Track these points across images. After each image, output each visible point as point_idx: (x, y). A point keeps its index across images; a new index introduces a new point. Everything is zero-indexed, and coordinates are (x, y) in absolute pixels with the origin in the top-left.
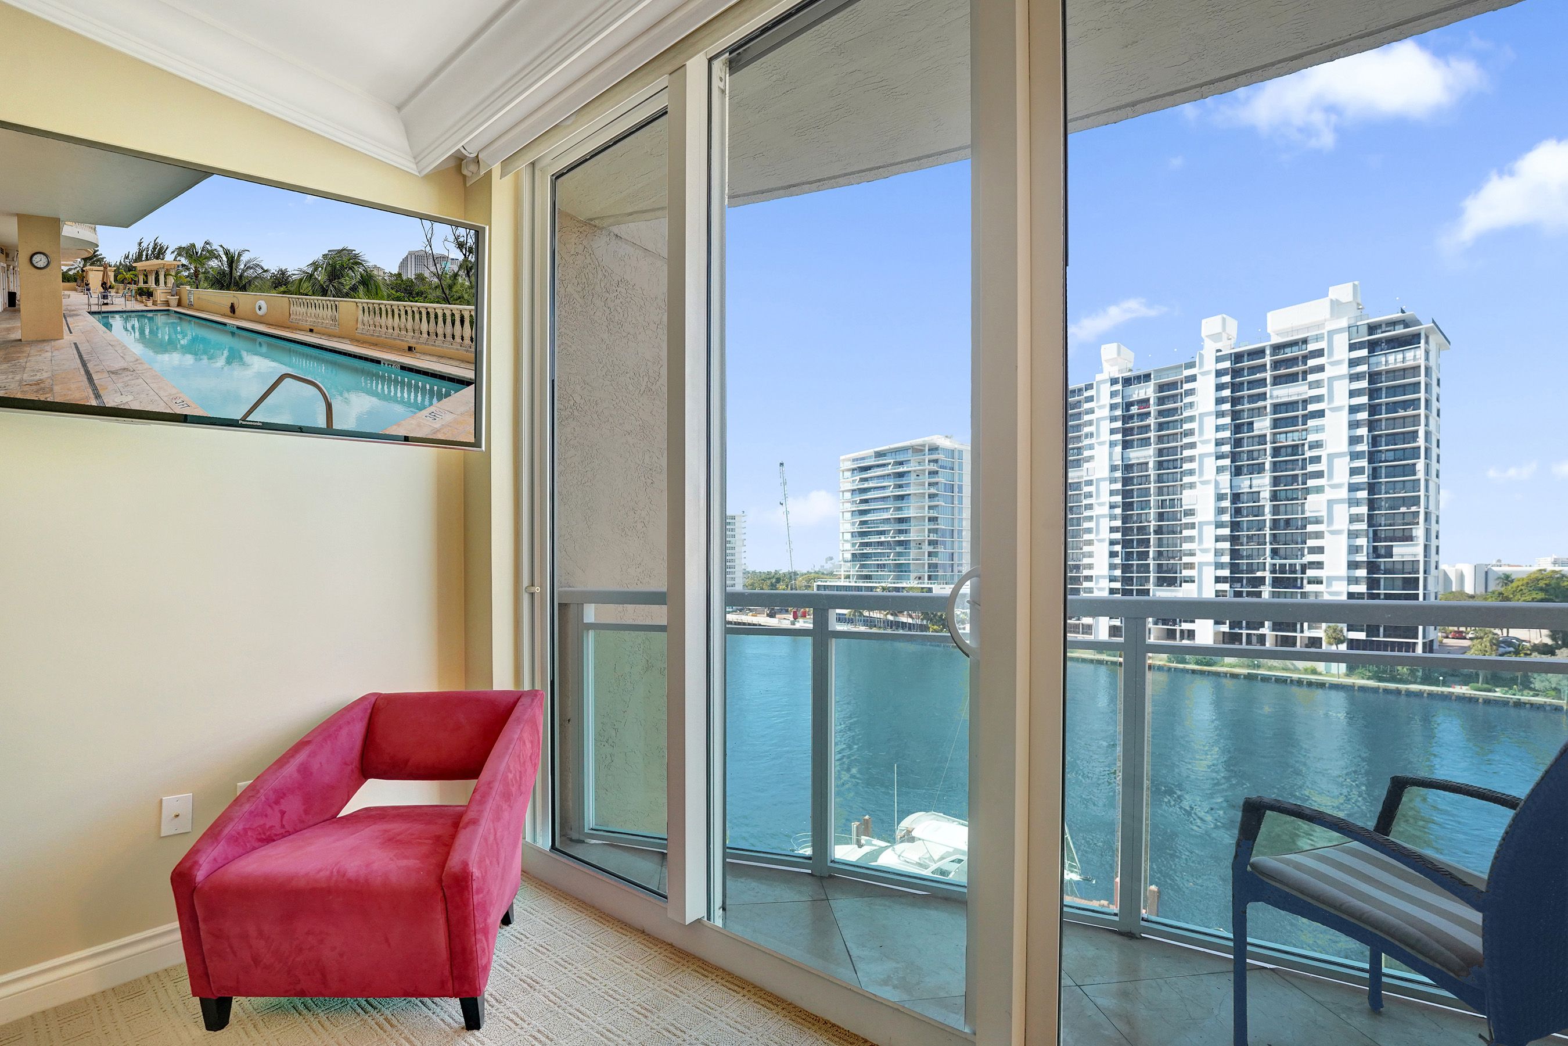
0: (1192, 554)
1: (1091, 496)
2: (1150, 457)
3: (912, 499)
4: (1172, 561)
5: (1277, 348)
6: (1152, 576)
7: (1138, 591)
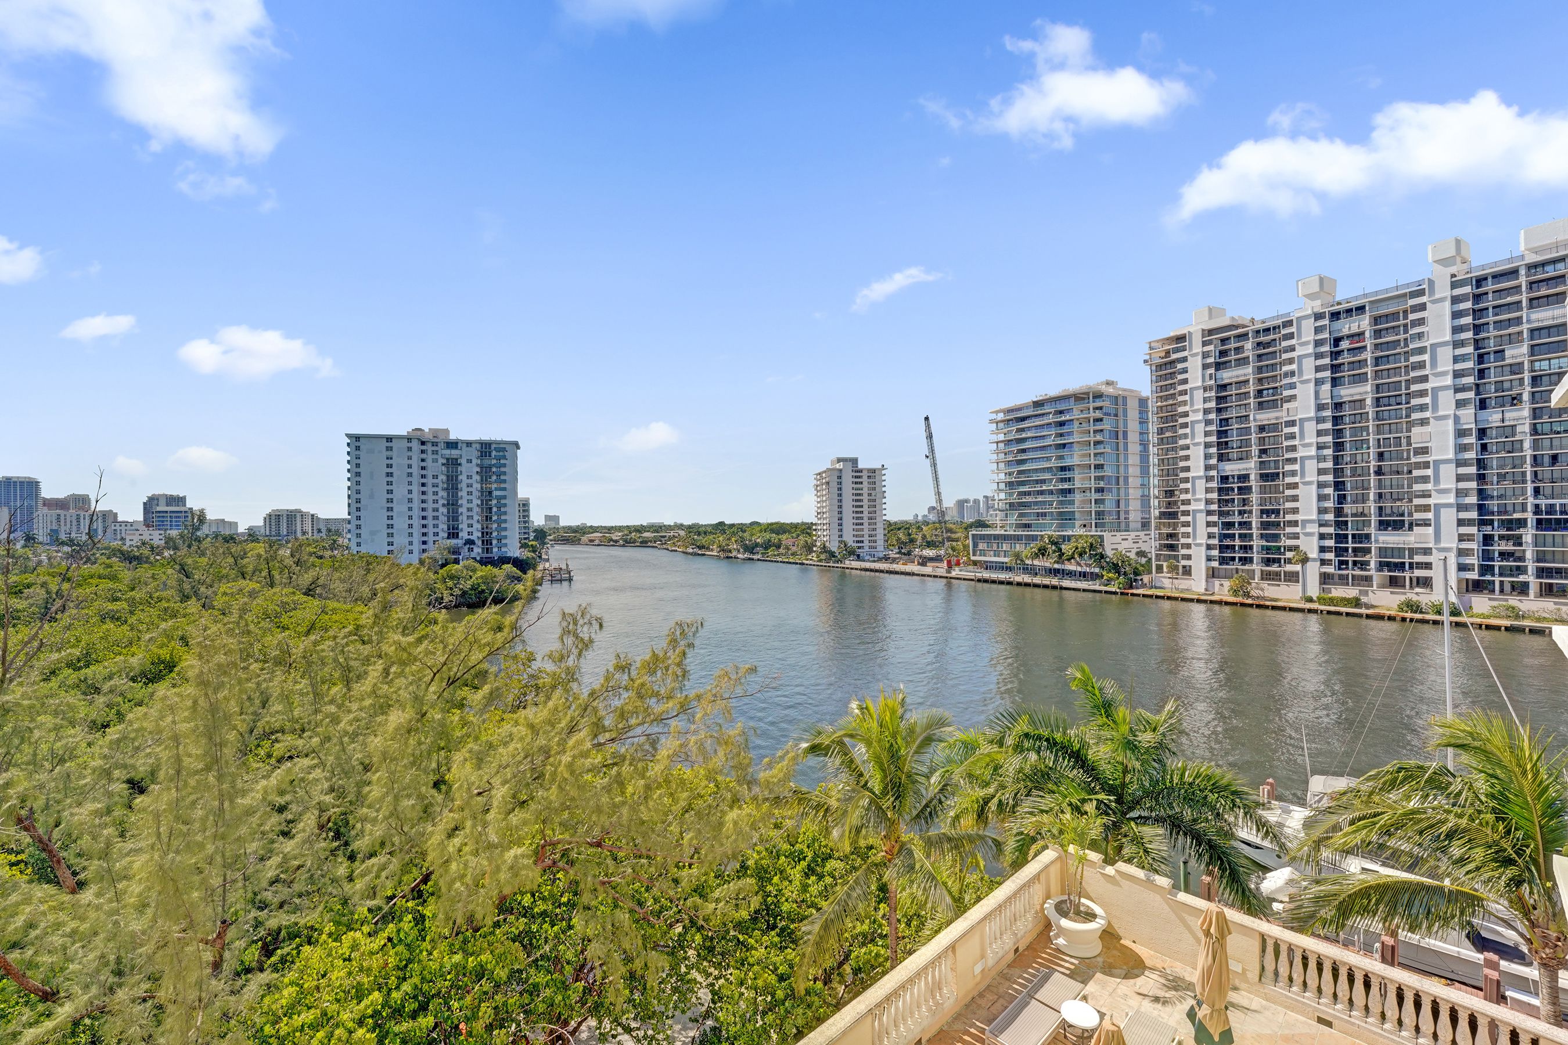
0: (1426, 495)
1: (1295, 437)
2: (1366, 393)
3: (1076, 447)
4: (1398, 504)
5: (1532, 267)
6: (1374, 519)
7: (1354, 536)
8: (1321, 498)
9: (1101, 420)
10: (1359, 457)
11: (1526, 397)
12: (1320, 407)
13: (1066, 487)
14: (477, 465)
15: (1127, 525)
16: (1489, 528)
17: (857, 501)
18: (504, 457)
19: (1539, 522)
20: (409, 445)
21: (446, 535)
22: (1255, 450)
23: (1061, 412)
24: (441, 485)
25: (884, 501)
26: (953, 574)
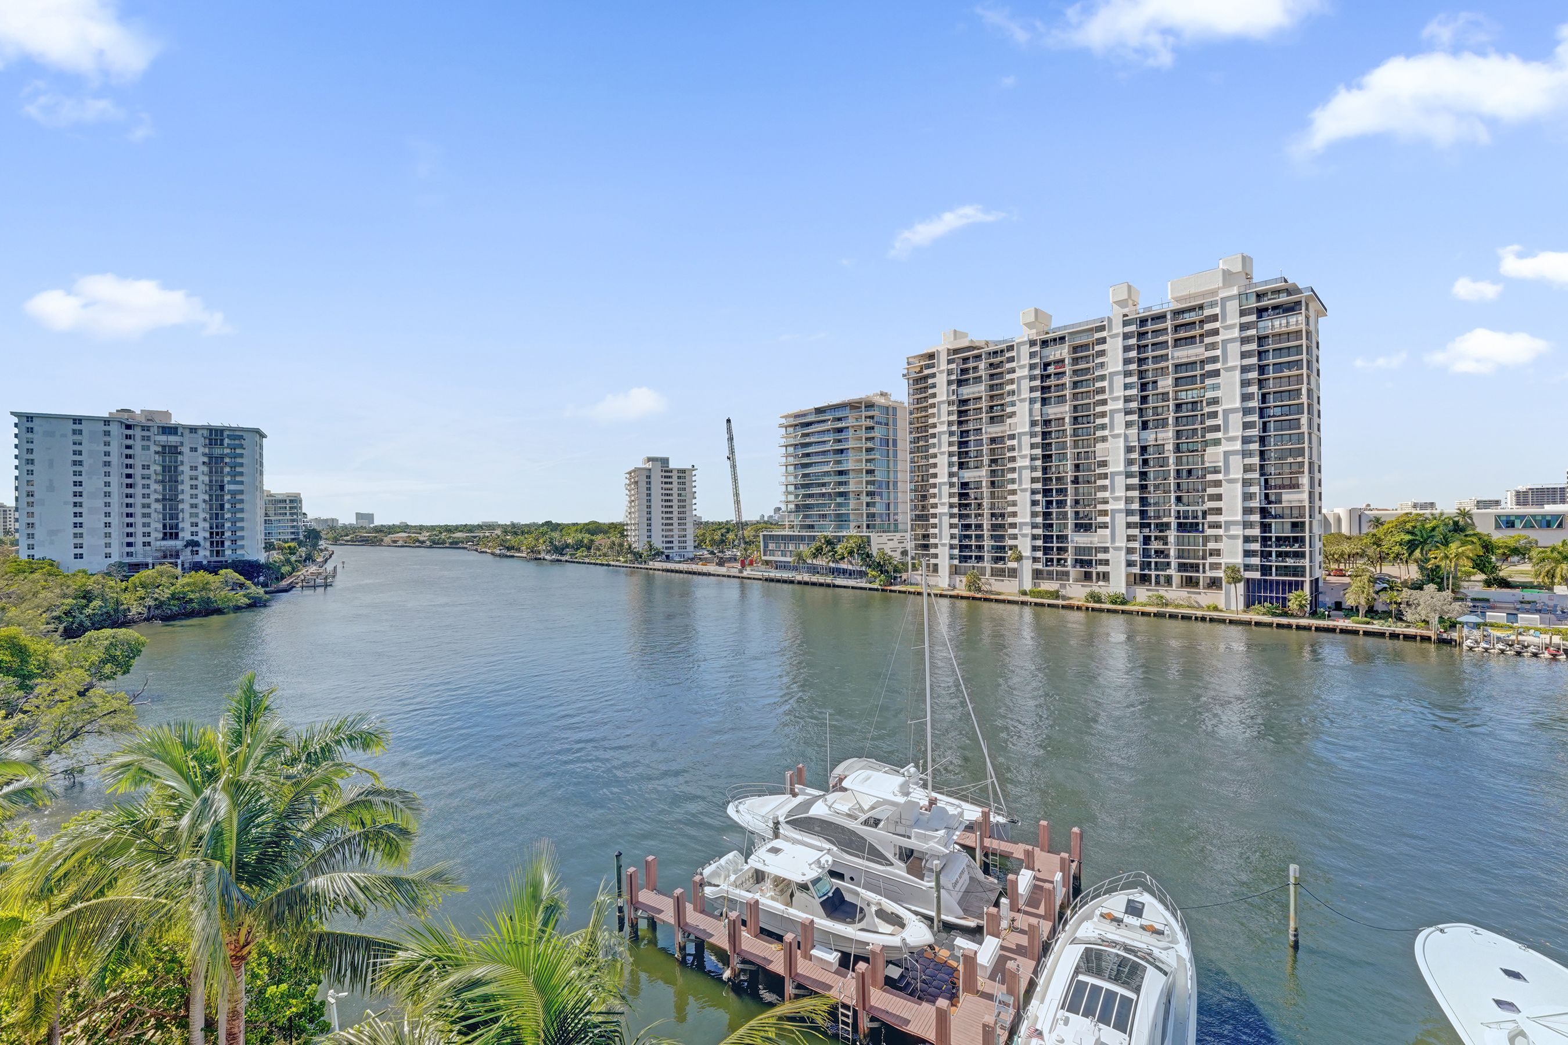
0: (1106, 501)
1: (1014, 449)
2: (1066, 412)
3: (851, 453)
4: (1087, 509)
5: (1177, 313)
6: (1071, 522)
7: (1057, 536)
8: (1034, 503)
9: (873, 428)
10: (1061, 468)
11: (1170, 421)
12: (1033, 424)
13: (842, 490)
14: (204, 455)
15: (896, 525)
16: (1148, 530)
17: (666, 501)
18: (242, 447)
19: (1180, 525)
20: (107, 428)
21: (161, 535)
22: (986, 460)
23: (840, 419)
24: (154, 477)
25: (694, 501)
26: (745, 574)
